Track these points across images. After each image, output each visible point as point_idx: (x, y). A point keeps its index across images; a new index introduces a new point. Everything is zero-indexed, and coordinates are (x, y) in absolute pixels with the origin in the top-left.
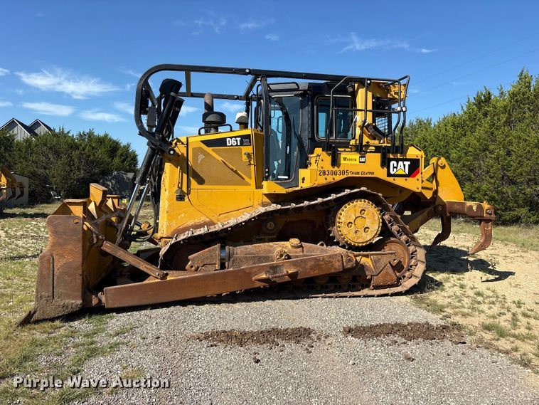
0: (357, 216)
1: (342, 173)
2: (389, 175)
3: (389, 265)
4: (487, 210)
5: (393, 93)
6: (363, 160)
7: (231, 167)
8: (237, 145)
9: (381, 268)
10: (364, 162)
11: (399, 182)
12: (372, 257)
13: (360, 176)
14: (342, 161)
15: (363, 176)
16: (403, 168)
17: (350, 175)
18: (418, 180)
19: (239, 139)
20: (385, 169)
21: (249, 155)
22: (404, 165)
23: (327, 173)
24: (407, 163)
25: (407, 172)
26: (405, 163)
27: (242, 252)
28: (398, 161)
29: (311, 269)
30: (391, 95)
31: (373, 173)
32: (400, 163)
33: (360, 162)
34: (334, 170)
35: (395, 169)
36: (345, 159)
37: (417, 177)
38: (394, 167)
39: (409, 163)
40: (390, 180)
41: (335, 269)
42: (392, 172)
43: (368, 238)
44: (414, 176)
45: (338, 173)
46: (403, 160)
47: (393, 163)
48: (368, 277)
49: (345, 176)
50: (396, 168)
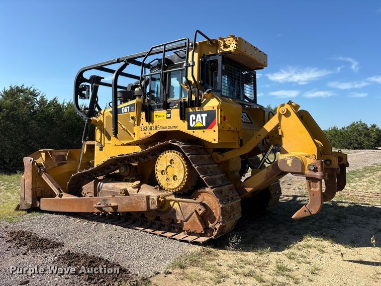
0: (168, 165)
1: (155, 128)
2: (189, 128)
3: (195, 213)
4: (309, 165)
5: (222, 47)
6: (169, 115)
7: (124, 127)
8: (127, 112)
9: (188, 215)
10: (170, 118)
11: (198, 134)
12: (180, 203)
13: (167, 130)
14: (155, 118)
15: (169, 130)
16: (200, 120)
17: (161, 130)
18: (214, 131)
19: (128, 107)
20: (186, 122)
21: (133, 118)
22: (202, 118)
23: (145, 129)
24: (204, 116)
25: (204, 124)
26: (203, 115)
27: (106, 187)
28: (196, 114)
29: (126, 205)
30: (221, 50)
31: (176, 127)
32: (199, 116)
33: (167, 118)
34: (150, 126)
35: (194, 122)
36: (156, 116)
37: (213, 129)
38: (193, 120)
39: (206, 115)
40: (190, 132)
41: (142, 208)
42: (192, 125)
43: (176, 186)
44: (211, 128)
45: (153, 128)
46: (201, 113)
47: (192, 116)
48: (179, 222)
49: (158, 131)
50: (195, 120)
